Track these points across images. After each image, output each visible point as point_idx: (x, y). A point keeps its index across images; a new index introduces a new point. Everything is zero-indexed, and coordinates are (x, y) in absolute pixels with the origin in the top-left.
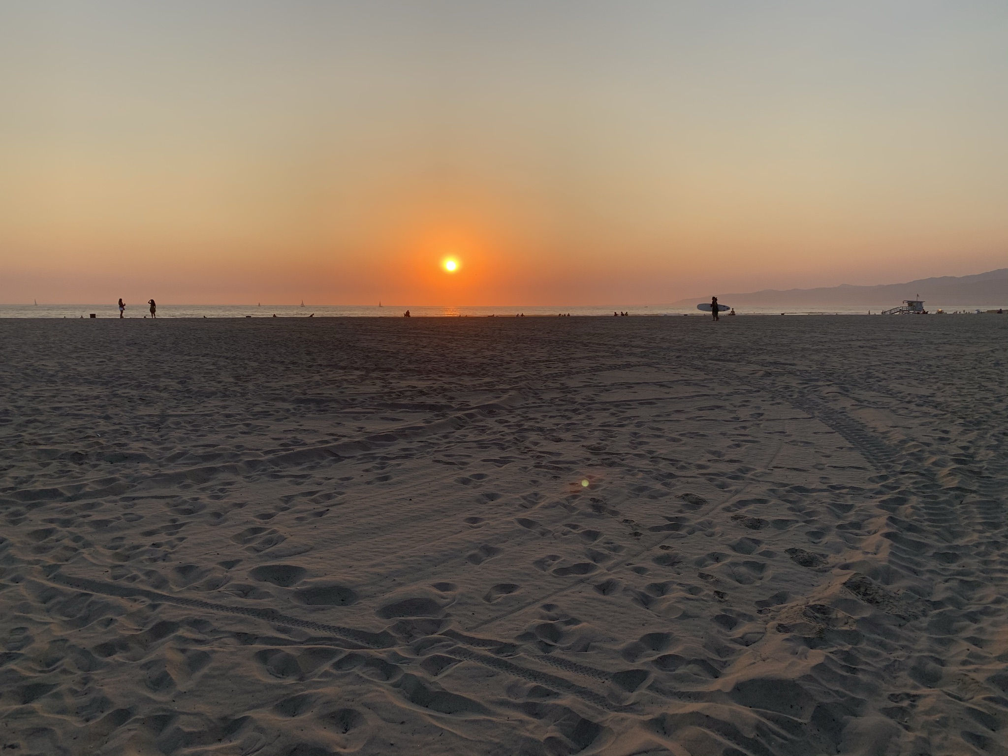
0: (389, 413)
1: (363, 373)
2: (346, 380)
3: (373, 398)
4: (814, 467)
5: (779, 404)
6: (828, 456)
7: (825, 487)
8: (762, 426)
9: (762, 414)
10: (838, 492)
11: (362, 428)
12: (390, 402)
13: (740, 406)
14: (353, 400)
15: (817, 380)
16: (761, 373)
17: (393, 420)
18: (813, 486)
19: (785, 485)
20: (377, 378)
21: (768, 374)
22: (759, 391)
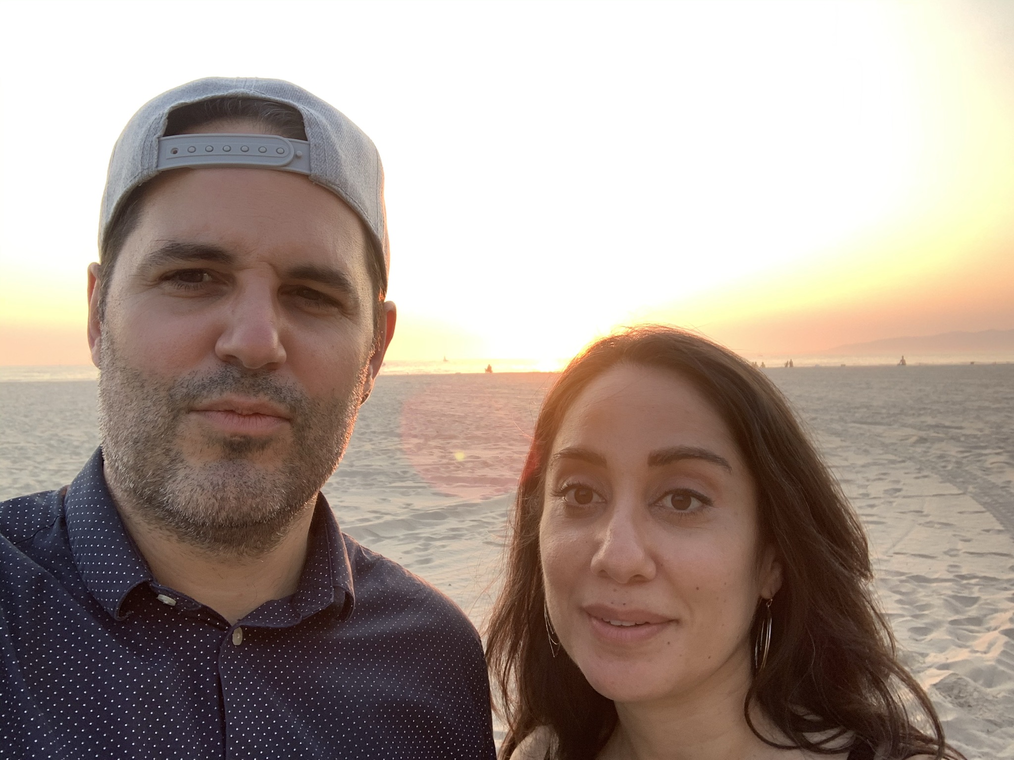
0: (444, 488)
1: (421, 441)
2: (400, 450)
3: (427, 470)
4: (946, 553)
5: (925, 477)
6: (969, 541)
7: (951, 576)
8: (894, 504)
9: (899, 490)
10: (965, 582)
11: (409, 505)
12: (446, 475)
13: (875, 480)
14: (405, 472)
15: (985, 448)
16: (914, 439)
17: (447, 495)
18: (936, 576)
19: (902, 574)
20: (436, 447)
21: (922, 440)
22: (903, 461)
